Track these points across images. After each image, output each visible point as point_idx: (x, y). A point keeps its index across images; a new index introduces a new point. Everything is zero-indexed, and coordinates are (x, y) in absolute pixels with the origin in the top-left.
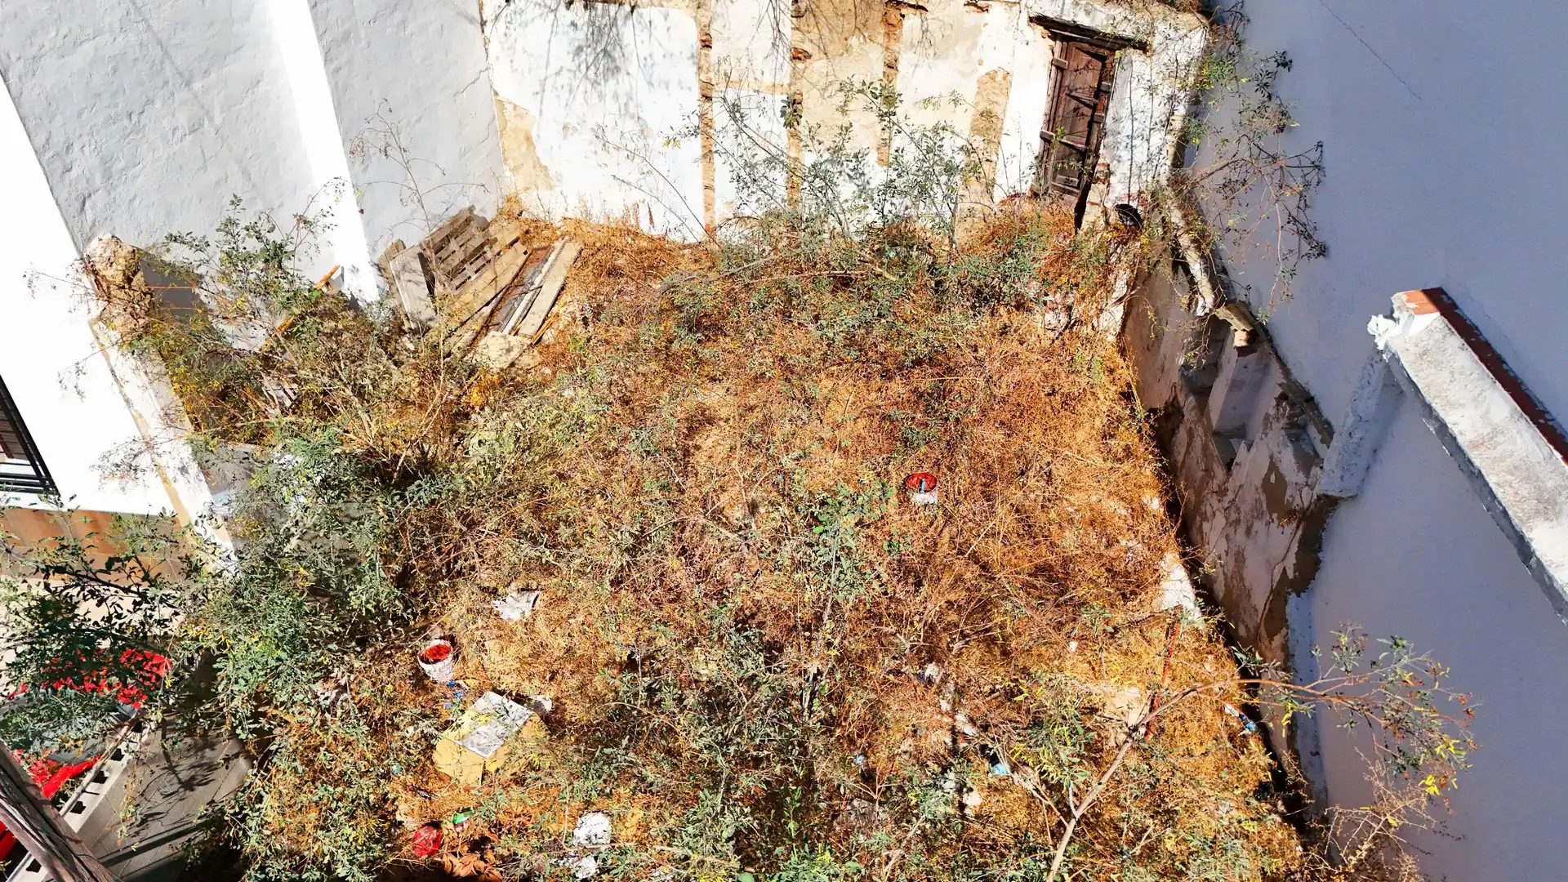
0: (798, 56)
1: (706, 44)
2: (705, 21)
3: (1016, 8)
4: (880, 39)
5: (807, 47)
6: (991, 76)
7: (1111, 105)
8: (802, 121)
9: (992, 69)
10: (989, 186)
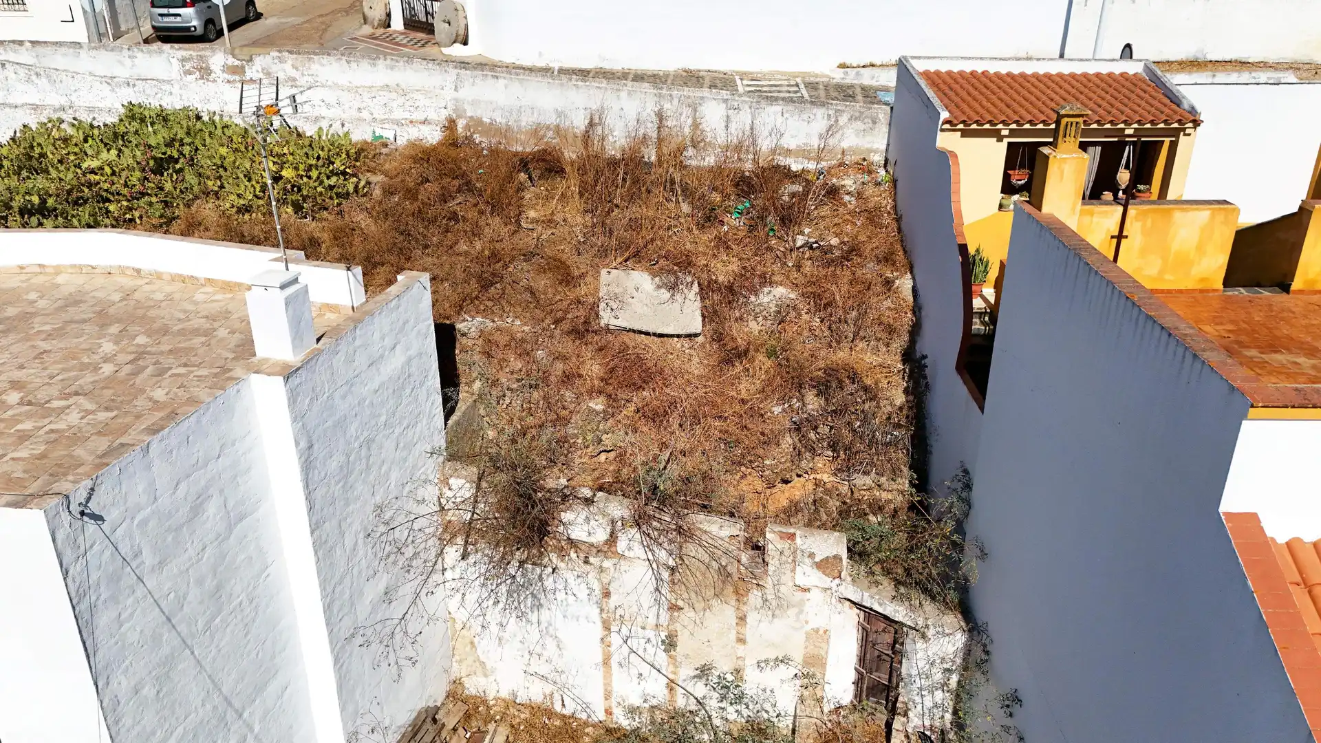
0: (674, 608)
1: (607, 595)
2: (605, 581)
3: (829, 592)
4: (733, 602)
5: (680, 603)
6: (817, 631)
7: (903, 661)
8: (678, 648)
9: (815, 626)
10: (819, 701)
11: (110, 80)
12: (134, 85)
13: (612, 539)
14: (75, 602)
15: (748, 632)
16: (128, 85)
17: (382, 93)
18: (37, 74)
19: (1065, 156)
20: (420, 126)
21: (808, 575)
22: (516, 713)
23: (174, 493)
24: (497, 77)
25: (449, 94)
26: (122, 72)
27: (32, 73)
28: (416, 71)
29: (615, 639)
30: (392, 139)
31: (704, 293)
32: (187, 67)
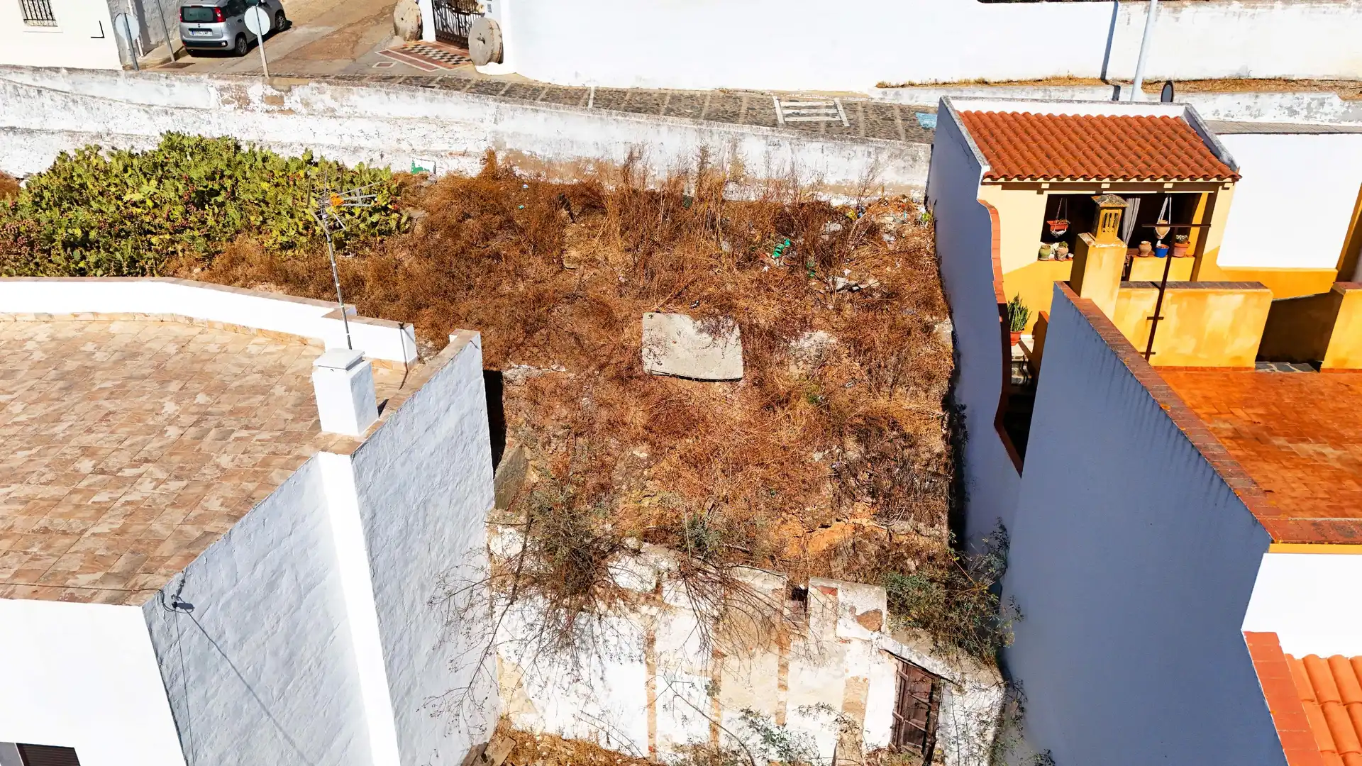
0: (718, 655)
1: (651, 640)
2: (651, 628)
3: (869, 644)
4: (776, 651)
5: (724, 650)
6: (856, 679)
7: (940, 710)
8: (721, 693)
9: (855, 675)
10: (858, 744)
11: (147, 108)
12: (172, 114)
13: (659, 588)
14: (168, 687)
15: (790, 679)
16: (167, 113)
17: (422, 125)
18: (74, 101)
19: (1104, 246)
20: (460, 158)
21: (849, 628)
22: (563, 750)
23: (252, 573)
24: (537, 111)
25: (488, 126)
26: (161, 100)
27: (69, 100)
28: (456, 104)
29: (661, 683)
30: (432, 171)
31: (744, 338)
32: (225, 97)
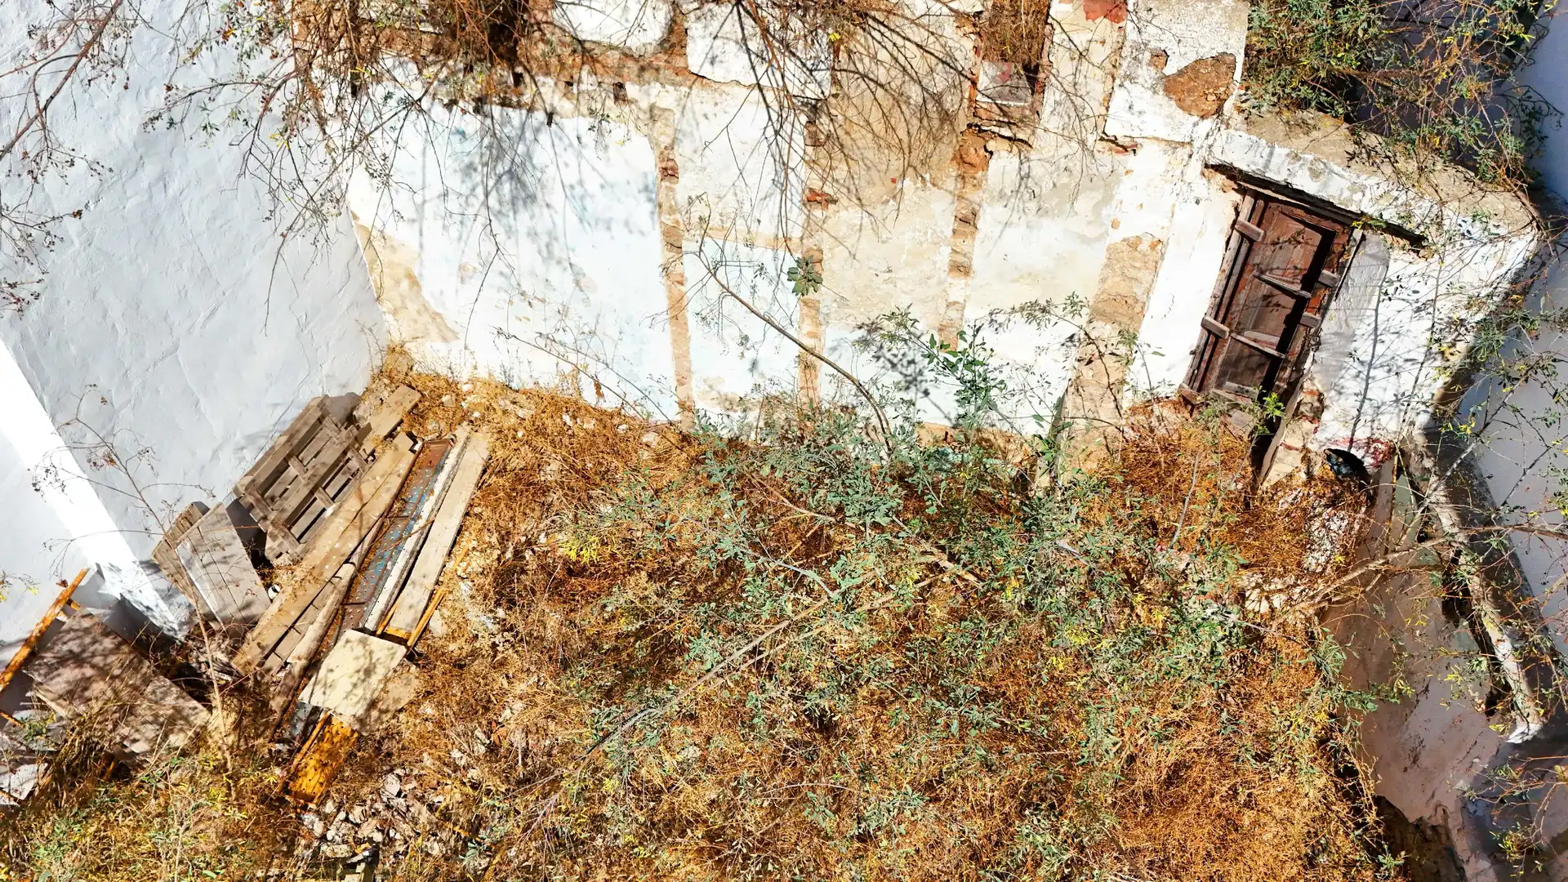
0: (815, 199)
1: (669, 172)
2: (665, 141)
3: (1183, 152)
4: (950, 184)
5: (830, 188)
6: (1133, 244)
7: (1333, 305)
8: (822, 289)
9: (1133, 234)
10: (1113, 388)
13: (674, 40)
15: (978, 250)
21: (1142, 111)
22: (510, 407)
29: (692, 269)
